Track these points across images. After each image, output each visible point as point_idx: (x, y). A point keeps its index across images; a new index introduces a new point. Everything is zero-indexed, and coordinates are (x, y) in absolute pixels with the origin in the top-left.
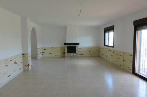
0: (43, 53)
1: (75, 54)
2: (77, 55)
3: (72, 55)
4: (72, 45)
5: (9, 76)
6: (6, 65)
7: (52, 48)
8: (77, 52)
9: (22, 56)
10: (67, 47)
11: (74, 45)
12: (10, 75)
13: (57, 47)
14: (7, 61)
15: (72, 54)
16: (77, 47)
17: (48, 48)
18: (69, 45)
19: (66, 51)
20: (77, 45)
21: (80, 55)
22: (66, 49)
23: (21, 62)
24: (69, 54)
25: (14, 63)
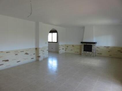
0: (66, 50)
1: (90, 53)
2: (93, 54)
3: (88, 54)
4: (88, 44)
5: (18, 62)
6: (16, 54)
7: (73, 45)
8: (92, 51)
9: (35, 49)
10: (83, 46)
11: (90, 44)
12: (20, 61)
13: (76, 45)
14: (17, 51)
15: (88, 52)
16: (93, 46)
17: (70, 45)
18: (86, 44)
19: (83, 49)
20: (93, 44)
21: (98, 55)
22: (83, 47)
23: (34, 54)
24: (85, 52)
25: (25, 54)
